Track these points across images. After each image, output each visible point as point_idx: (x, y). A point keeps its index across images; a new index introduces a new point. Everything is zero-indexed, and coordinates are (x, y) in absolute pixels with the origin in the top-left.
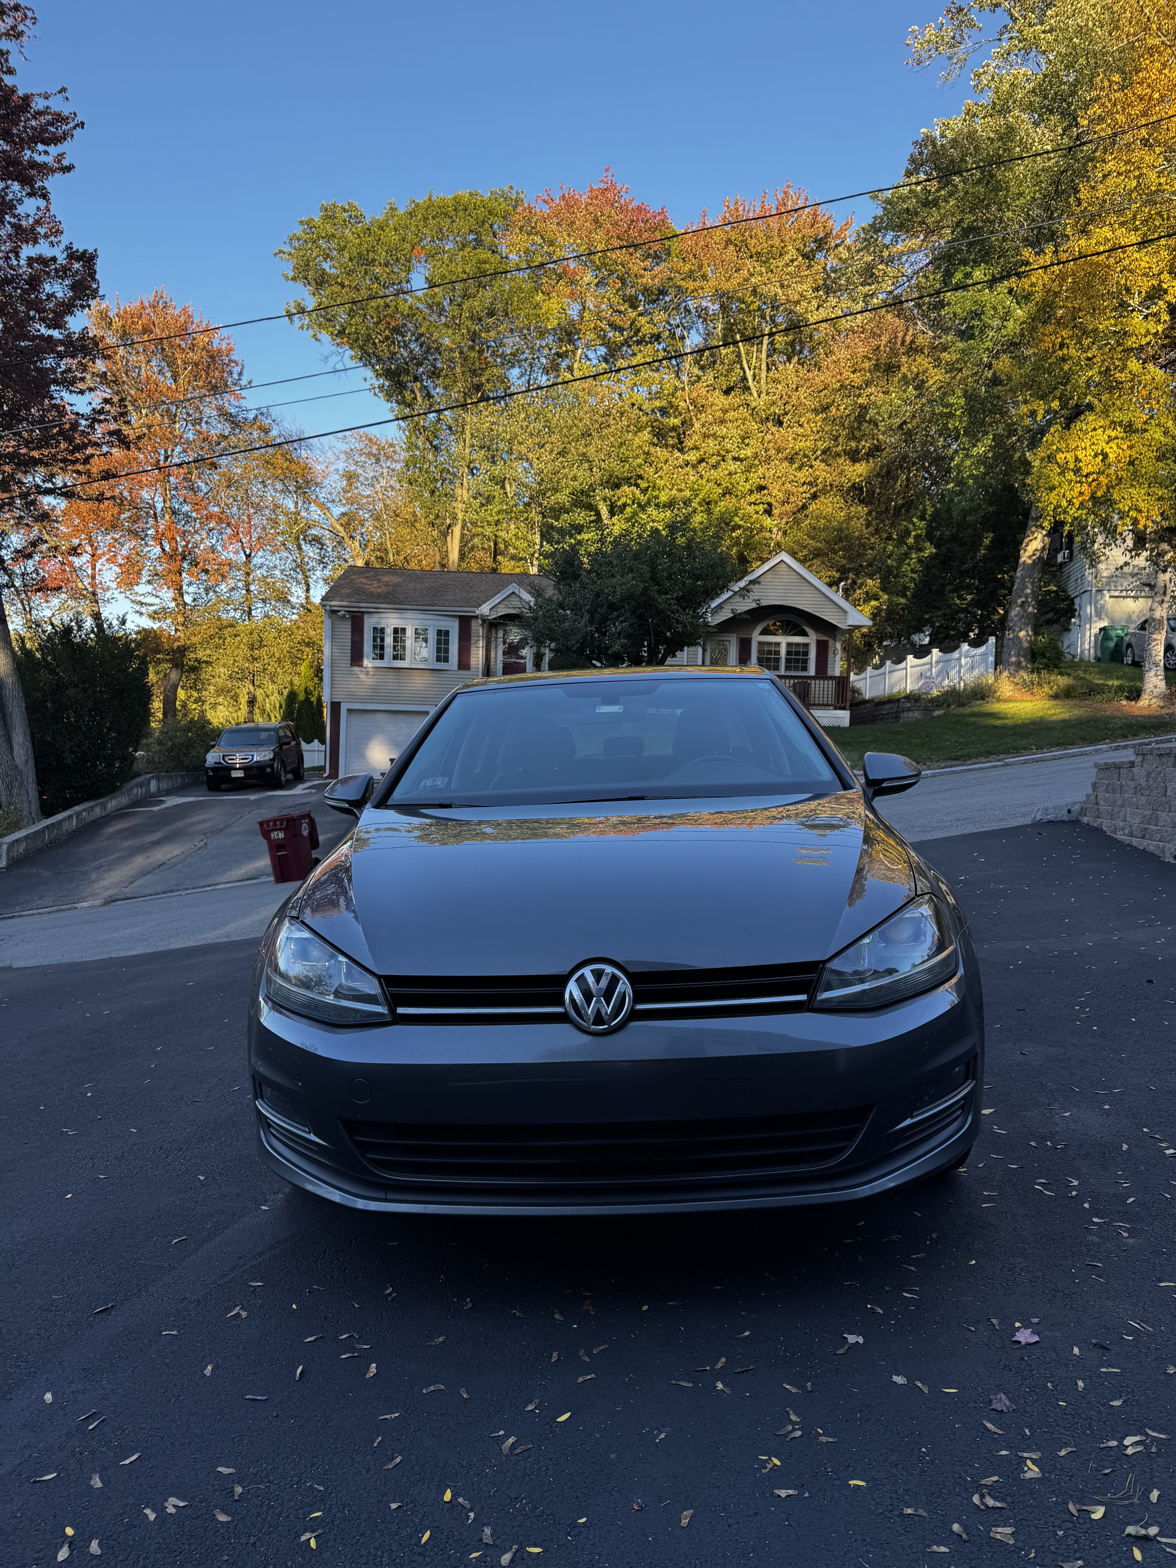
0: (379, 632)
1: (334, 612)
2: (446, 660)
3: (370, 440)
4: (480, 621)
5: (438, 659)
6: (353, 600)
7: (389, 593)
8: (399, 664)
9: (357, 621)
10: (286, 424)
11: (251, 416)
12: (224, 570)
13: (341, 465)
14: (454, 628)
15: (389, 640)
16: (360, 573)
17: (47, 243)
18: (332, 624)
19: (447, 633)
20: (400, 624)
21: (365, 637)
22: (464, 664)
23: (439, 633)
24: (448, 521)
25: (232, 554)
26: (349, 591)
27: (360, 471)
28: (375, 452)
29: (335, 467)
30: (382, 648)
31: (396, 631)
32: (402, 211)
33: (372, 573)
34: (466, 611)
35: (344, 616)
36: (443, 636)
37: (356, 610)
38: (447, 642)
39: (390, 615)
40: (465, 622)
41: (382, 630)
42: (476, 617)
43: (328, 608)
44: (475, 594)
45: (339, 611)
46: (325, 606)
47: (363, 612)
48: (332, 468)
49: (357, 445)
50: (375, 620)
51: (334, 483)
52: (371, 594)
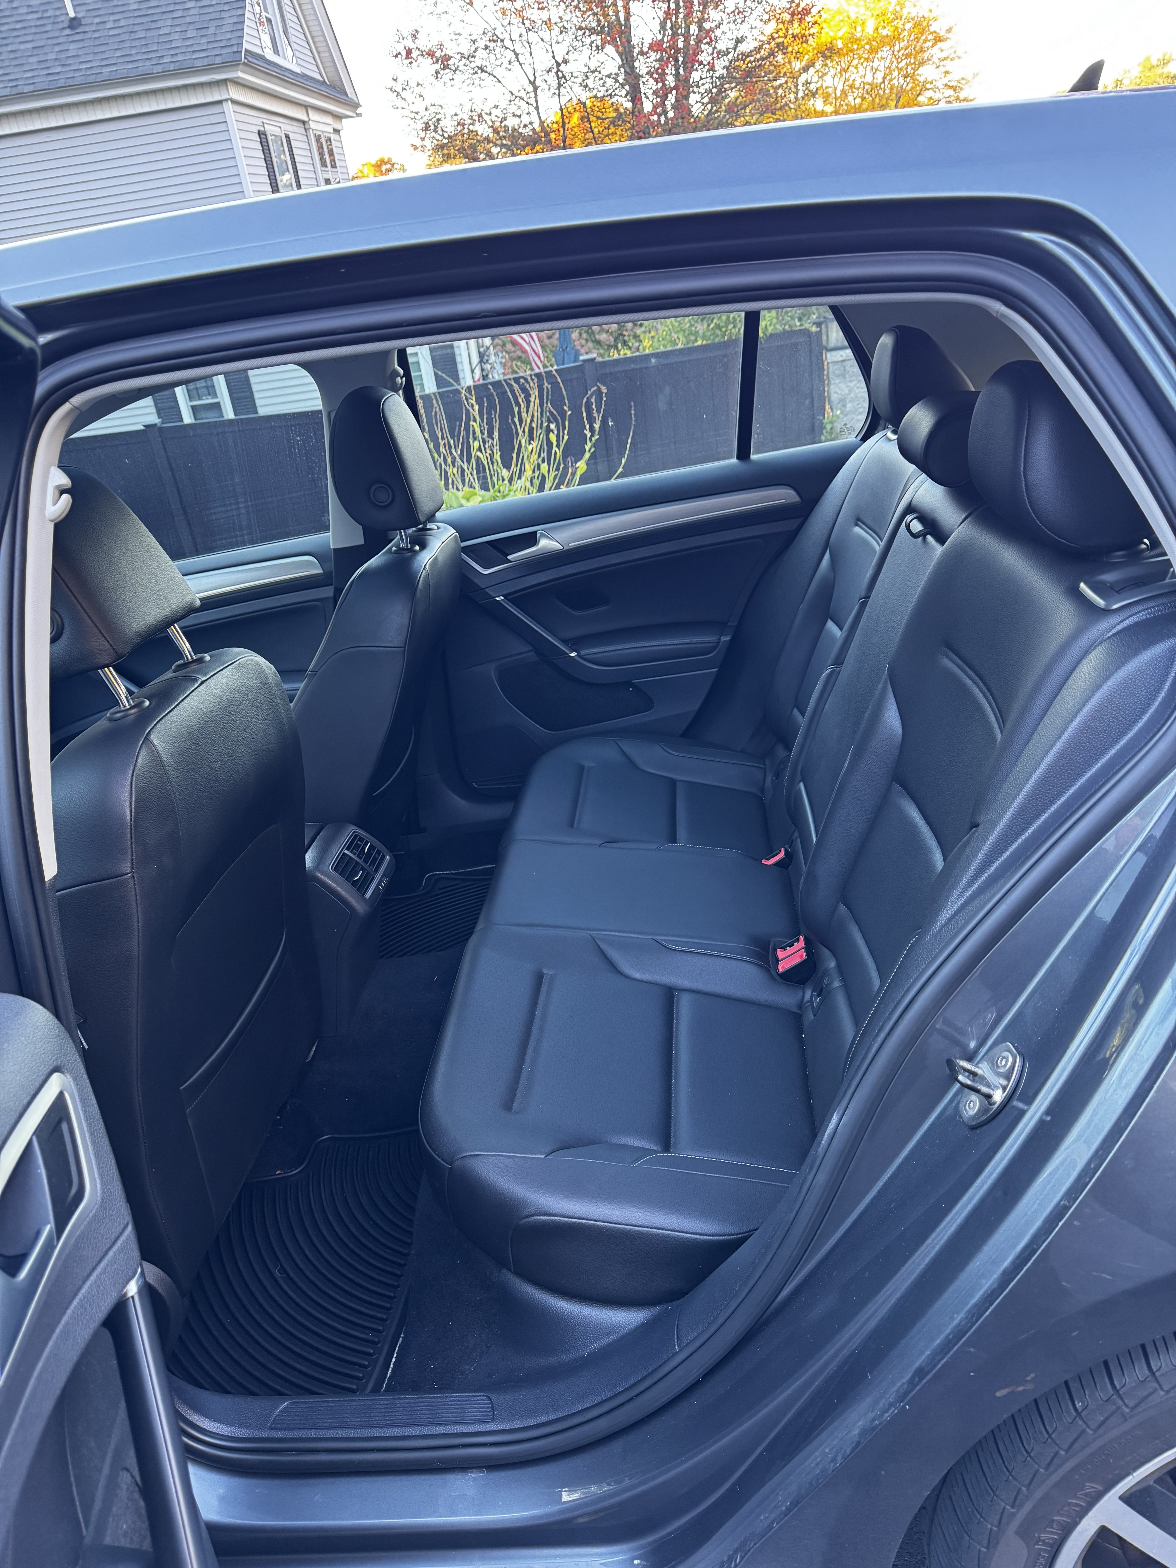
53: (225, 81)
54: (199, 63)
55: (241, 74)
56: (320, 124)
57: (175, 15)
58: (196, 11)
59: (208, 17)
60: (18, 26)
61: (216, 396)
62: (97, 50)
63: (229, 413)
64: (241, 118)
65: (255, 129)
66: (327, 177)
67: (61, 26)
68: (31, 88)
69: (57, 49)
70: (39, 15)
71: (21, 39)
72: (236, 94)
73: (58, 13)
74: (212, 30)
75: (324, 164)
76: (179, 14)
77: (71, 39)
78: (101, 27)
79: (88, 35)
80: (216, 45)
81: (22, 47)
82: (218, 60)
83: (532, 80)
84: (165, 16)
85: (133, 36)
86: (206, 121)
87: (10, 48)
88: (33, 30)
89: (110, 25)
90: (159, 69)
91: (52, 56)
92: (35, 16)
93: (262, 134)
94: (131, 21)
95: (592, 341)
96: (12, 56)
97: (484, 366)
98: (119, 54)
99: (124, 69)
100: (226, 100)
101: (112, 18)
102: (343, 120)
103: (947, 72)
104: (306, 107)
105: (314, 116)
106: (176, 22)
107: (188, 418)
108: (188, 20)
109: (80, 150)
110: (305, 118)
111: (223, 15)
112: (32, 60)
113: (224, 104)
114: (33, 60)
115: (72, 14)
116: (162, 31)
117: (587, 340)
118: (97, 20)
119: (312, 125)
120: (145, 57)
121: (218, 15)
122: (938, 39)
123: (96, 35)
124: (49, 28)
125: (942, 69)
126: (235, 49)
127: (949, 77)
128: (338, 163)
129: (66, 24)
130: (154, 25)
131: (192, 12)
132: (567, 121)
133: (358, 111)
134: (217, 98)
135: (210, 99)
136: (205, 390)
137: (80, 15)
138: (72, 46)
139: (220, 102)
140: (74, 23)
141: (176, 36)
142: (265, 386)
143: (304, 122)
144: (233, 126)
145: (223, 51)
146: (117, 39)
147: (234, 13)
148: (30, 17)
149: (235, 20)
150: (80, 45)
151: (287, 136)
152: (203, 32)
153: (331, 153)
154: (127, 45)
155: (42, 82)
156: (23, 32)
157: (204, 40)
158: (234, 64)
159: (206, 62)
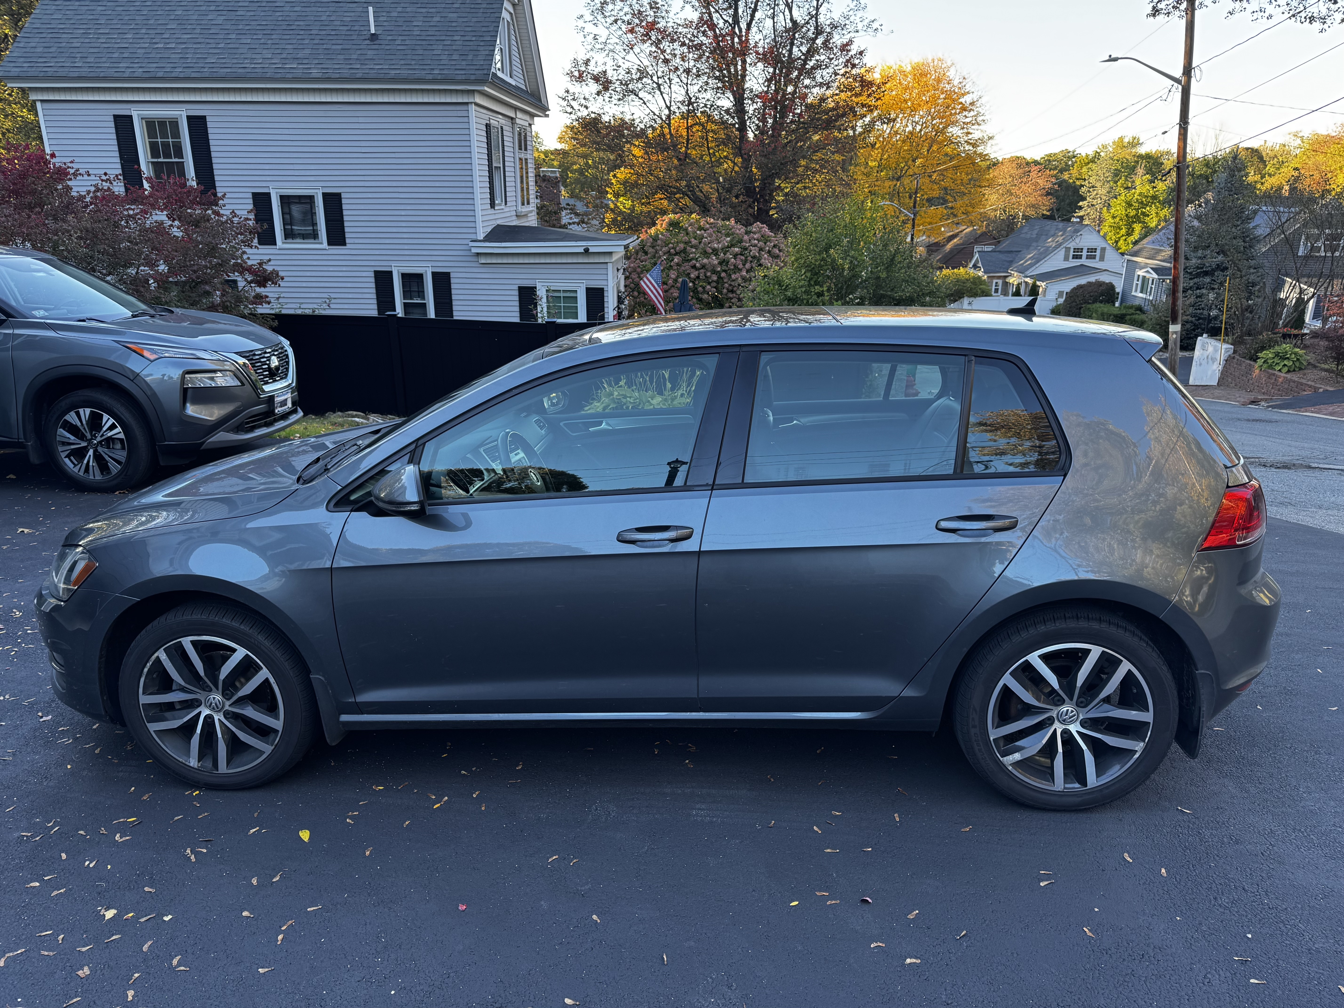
53: (473, 91)
54: (460, 77)
55: (486, 88)
56: (521, 119)
57: (446, 43)
58: (460, 43)
59: (468, 48)
60: (333, 33)
61: (424, 298)
62: (387, 57)
63: (432, 314)
64: (479, 115)
65: (485, 122)
66: (520, 156)
67: (363, 37)
68: (338, 76)
69: (359, 52)
70: (348, 28)
71: (334, 42)
72: (479, 99)
73: (362, 28)
74: (470, 57)
75: (520, 149)
76: (449, 43)
77: (369, 47)
78: (391, 43)
79: (382, 47)
80: (472, 67)
81: (334, 47)
82: (473, 77)
83: (668, 104)
84: (438, 43)
85: (414, 52)
86: (455, 114)
87: (325, 46)
88: (343, 37)
89: (398, 42)
90: (430, 77)
91: (355, 57)
92: (346, 28)
93: (488, 126)
94: (414, 42)
95: (696, 299)
96: (326, 52)
97: (620, 306)
98: (402, 62)
99: (405, 73)
100: (472, 103)
101: (400, 38)
102: (535, 118)
103: (968, 133)
104: (516, 109)
105: (519, 115)
106: (446, 48)
107: (399, 311)
108: (454, 47)
109: (361, 120)
110: (513, 116)
111: (479, 48)
112: (339, 57)
113: (470, 105)
114: (342, 57)
115: (373, 31)
116: (435, 52)
117: (692, 297)
118: (390, 38)
119: (518, 121)
120: (421, 67)
121: (475, 48)
122: (964, 109)
123: (388, 47)
124: (354, 37)
125: (965, 130)
126: (485, 72)
127: (970, 136)
128: (529, 147)
129: (368, 37)
130: (430, 47)
131: (458, 43)
132: (691, 138)
133: (547, 113)
134: (467, 101)
135: (460, 100)
136: (417, 294)
137: (378, 33)
138: (370, 52)
139: (467, 104)
140: (374, 37)
141: (444, 57)
142: (461, 297)
143: (512, 119)
144: (473, 119)
145: (477, 72)
146: (402, 52)
147: (487, 48)
148: (341, 28)
149: (487, 53)
150: (375, 52)
151: (502, 128)
152: (464, 57)
153: (526, 141)
154: (409, 57)
155: (346, 73)
156: (336, 37)
157: (464, 63)
158: (483, 82)
159: (464, 77)
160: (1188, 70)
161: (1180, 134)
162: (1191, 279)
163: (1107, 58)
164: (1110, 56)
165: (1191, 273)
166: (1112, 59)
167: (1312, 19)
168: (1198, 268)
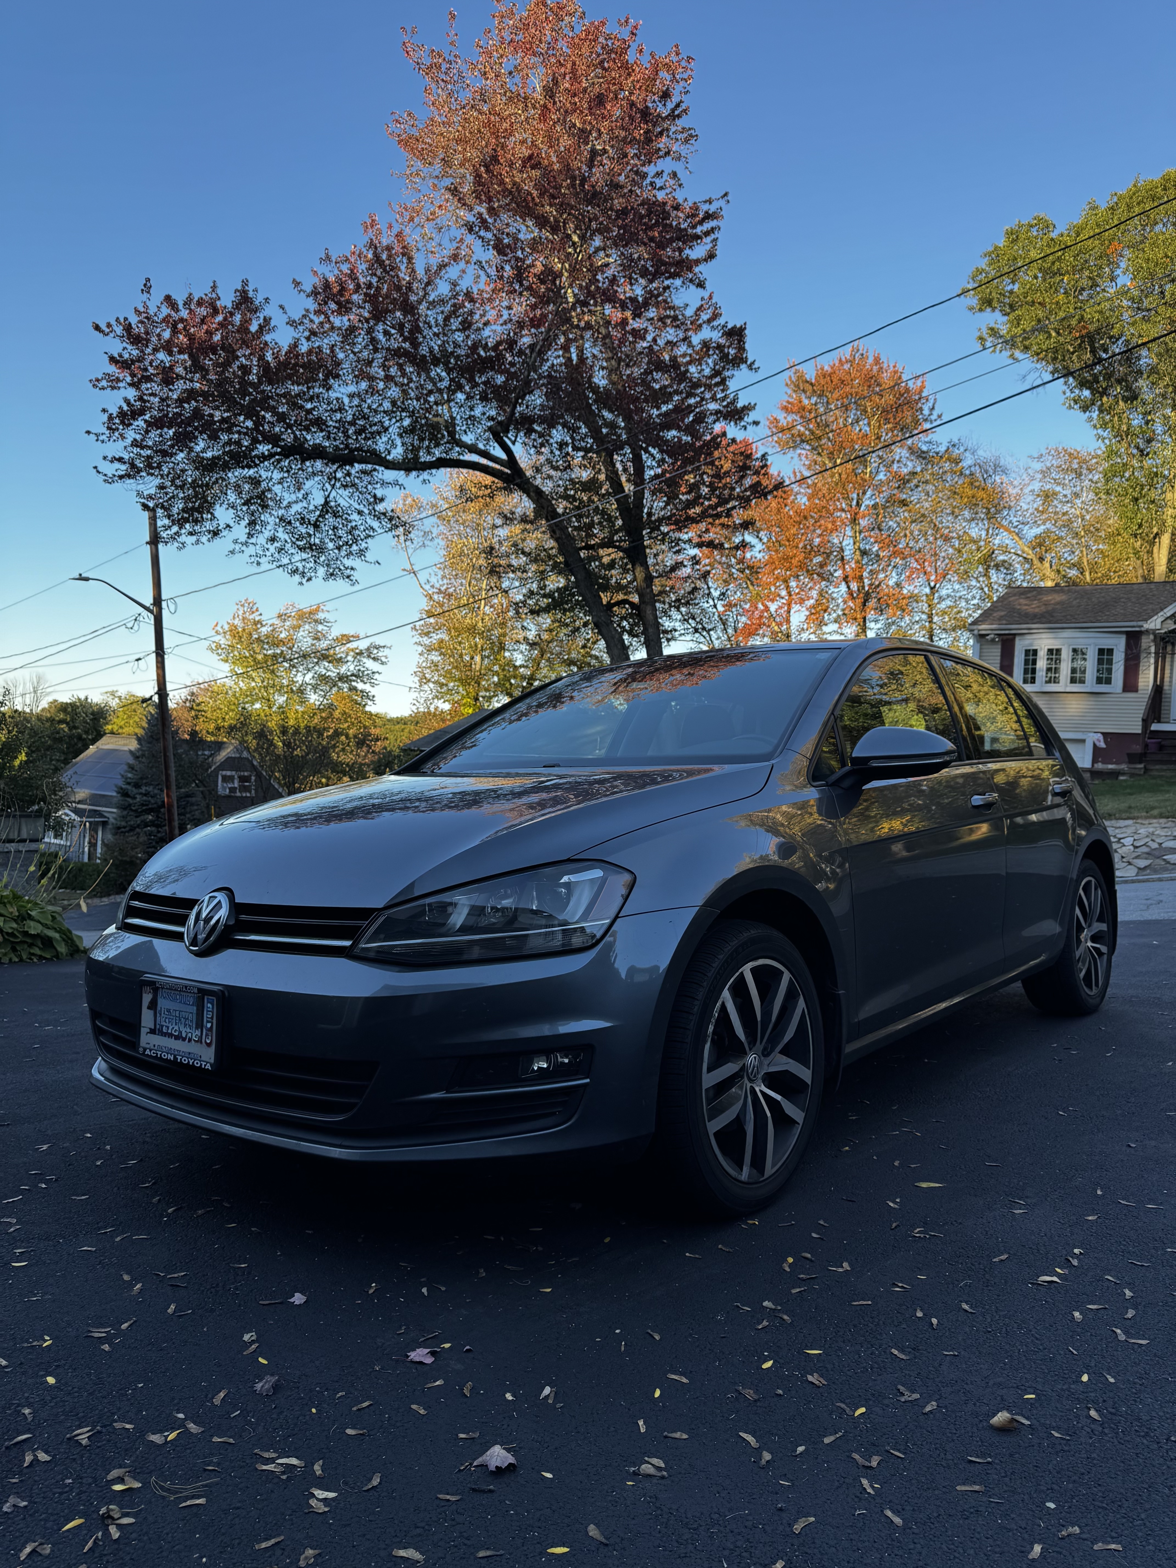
0: (1031, 655)
1: (982, 636)
2: (1108, 681)
3: (1070, 454)
4: (1152, 637)
5: (1099, 681)
6: (1004, 622)
7: (1047, 612)
8: (1052, 687)
9: (1007, 643)
10: (980, 453)
11: (942, 449)
12: (905, 604)
13: (1036, 486)
14: (1119, 645)
15: (1042, 664)
16: (1022, 594)
17: (709, 328)
18: (981, 649)
19: (1110, 651)
20: (1054, 644)
21: (1016, 660)
22: (1130, 685)
23: (1101, 651)
24: (1155, 530)
25: (917, 587)
26: (1003, 613)
27: (1058, 489)
28: (1075, 466)
29: (1030, 488)
30: (1034, 671)
31: (1050, 651)
32: (1103, 206)
33: (1035, 593)
34: (1132, 625)
35: (993, 640)
36: (1105, 655)
37: (1007, 632)
38: (1110, 662)
39: (1044, 636)
40: (1133, 638)
41: (1035, 652)
42: (1147, 632)
43: (976, 632)
44: (1151, 606)
45: (988, 635)
46: (973, 630)
47: (1015, 635)
48: (1026, 491)
49: (1054, 462)
50: (1027, 642)
51: (1028, 504)
52: (1027, 615)
160: (158, 600)
161: (157, 662)
162: (137, 817)
163: (78, 577)
164: (80, 575)
165: (136, 811)
166: (81, 578)
167: (295, 571)
168: (143, 805)
